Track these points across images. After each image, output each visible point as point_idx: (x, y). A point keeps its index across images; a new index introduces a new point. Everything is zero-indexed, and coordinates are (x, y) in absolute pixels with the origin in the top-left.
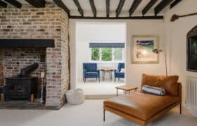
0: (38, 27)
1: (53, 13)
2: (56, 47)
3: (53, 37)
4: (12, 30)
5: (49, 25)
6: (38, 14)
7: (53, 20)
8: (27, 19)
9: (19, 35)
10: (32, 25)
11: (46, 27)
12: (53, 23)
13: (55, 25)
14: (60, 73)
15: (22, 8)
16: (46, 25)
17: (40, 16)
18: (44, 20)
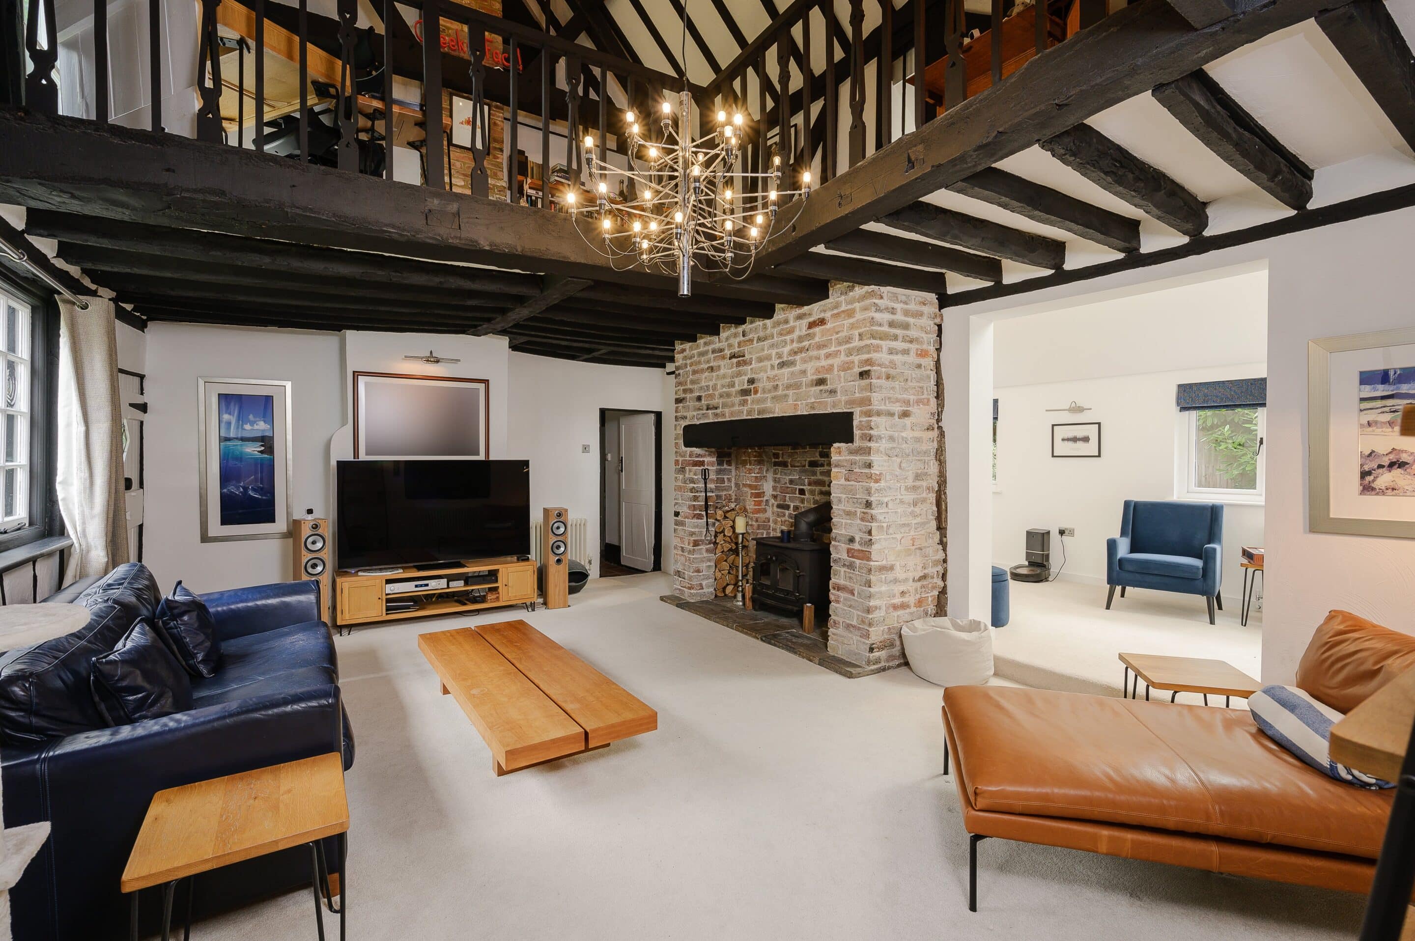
0: (811, 370)
1: (850, 313)
2: (857, 442)
3: (851, 402)
4: (756, 392)
5: (836, 362)
6: (811, 325)
7: (848, 340)
8: (786, 350)
9: (769, 404)
10: (798, 367)
11: (830, 369)
12: (849, 353)
13: (856, 359)
14: (870, 542)
15: (776, 317)
16: (830, 361)
17: (817, 330)
18: (825, 346)
